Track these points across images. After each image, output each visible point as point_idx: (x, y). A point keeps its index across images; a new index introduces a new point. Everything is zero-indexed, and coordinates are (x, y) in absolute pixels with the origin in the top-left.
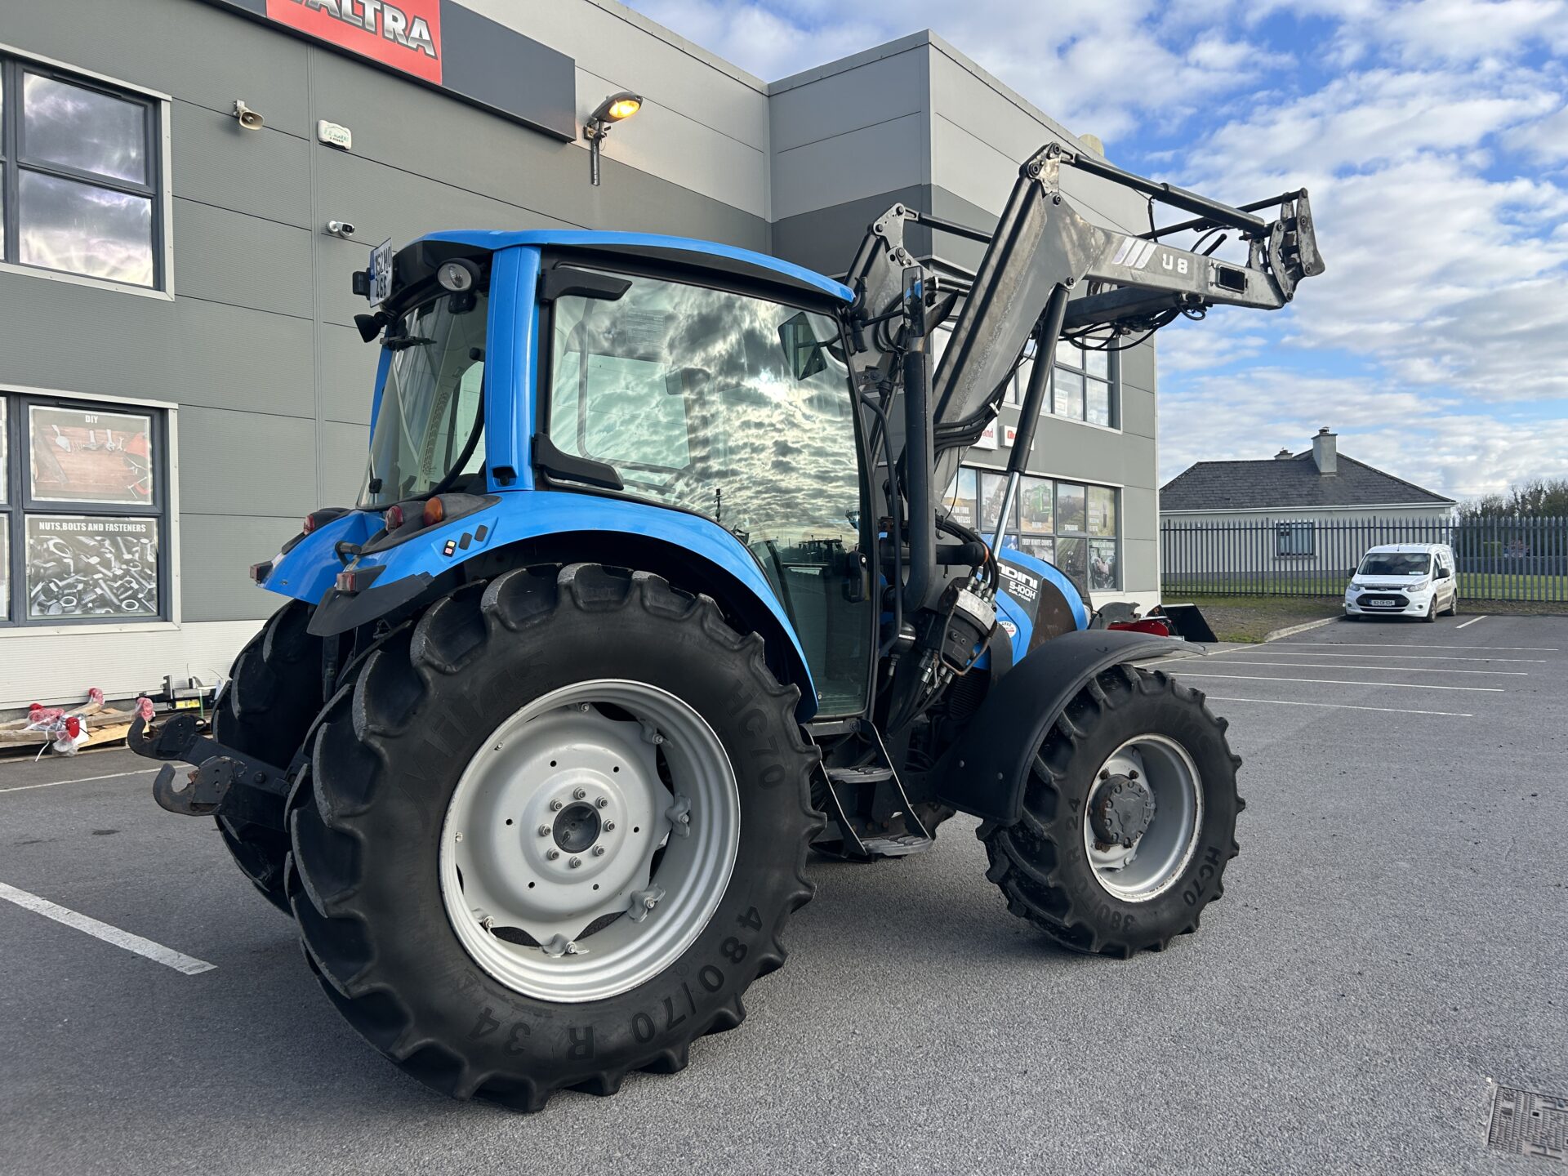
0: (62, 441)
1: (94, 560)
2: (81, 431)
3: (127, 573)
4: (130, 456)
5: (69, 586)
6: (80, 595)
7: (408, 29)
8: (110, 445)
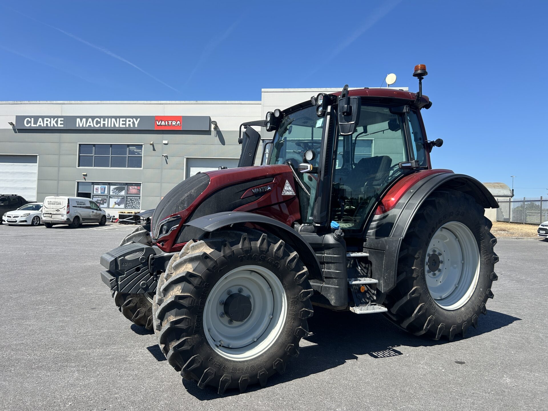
0: (131, 188)
1: (133, 202)
2: (133, 186)
3: (137, 203)
4: (138, 189)
5: (130, 205)
6: (131, 206)
7: (176, 123)
8: (136, 188)
